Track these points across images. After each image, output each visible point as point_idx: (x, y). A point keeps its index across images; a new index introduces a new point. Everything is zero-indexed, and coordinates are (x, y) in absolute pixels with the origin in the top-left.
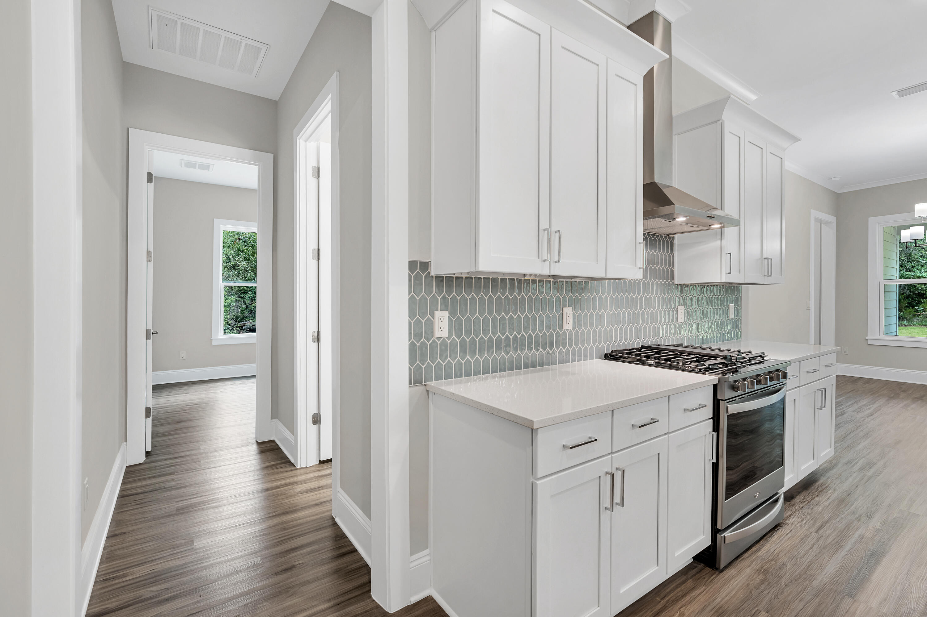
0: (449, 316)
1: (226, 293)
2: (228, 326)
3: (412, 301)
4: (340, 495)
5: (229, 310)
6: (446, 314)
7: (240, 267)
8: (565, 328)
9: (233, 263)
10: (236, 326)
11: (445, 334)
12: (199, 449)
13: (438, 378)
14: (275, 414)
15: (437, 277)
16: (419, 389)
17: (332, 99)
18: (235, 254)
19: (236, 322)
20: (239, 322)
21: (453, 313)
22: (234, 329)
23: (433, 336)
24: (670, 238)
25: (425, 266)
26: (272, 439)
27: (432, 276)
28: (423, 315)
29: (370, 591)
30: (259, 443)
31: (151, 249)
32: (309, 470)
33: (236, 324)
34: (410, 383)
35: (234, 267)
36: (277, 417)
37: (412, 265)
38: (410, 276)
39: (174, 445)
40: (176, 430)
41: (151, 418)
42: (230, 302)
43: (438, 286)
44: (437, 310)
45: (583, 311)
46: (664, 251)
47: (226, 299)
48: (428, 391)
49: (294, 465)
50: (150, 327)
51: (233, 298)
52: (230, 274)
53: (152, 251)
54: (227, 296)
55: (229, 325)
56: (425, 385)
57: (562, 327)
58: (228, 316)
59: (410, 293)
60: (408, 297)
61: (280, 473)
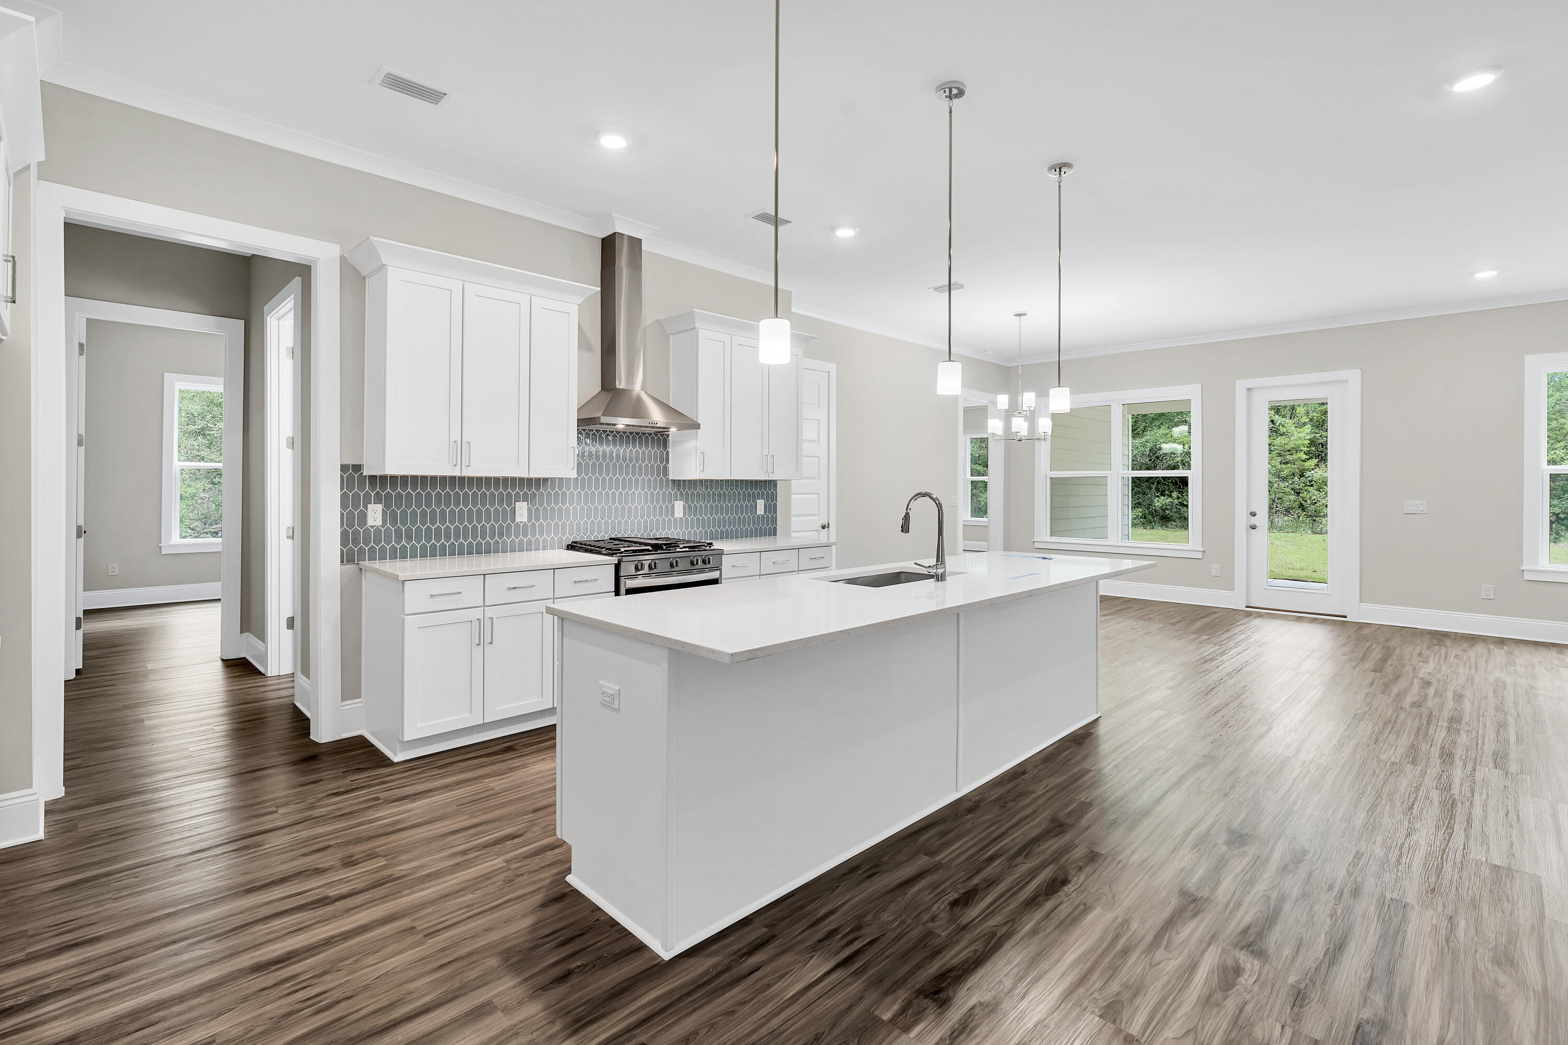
0: (383, 509)
1: (187, 477)
2: (190, 531)
3: (344, 498)
4: (301, 681)
5: (193, 505)
6: (379, 507)
7: (213, 432)
8: (518, 519)
9: (200, 424)
10: (206, 531)
11: (379, 522)
12: (146, 667)
13: (372, 558)
14: (246, 626)
15: (370, 476)
16: (350, 567)
17: (295, 298)
18: (203, 409)
19: (205, 524)
20: (211, 525)
21: (387, 506)
22: (202, 535)
23: (366, 524)
24: (662, 435)
25: (357, 468)
26: (242, 656)
27: (365, 476)
28: (356, 506)
29: (309, 733)
30: (222, 660)
31: (83, 432)
32: (281, 677)
33: (205, 528)
34: (342, 561)
35: (201, 432)
36: (249, 631)
37: (344, 468)
38: (342, 477)
39: (110, 665)
40: (110, 653)
41: (82, 630)
42: (195, 491)
43: (370, 483)
44: (371, 503)
45: (541, 504)
46: (653, 446)
47: (186, 486)
48: (361, 569)
49: (264, 675)
50: (81, 523)
51: (199, 485)
52: (195, 443)
53: (83, 434)
54: (188, 481)
55: (193, 529)
56: (358, 564)
57: (513, 520)
58: (190, 514)
59: (342, 489)
60: (340, 494)
61: (245, 680)
